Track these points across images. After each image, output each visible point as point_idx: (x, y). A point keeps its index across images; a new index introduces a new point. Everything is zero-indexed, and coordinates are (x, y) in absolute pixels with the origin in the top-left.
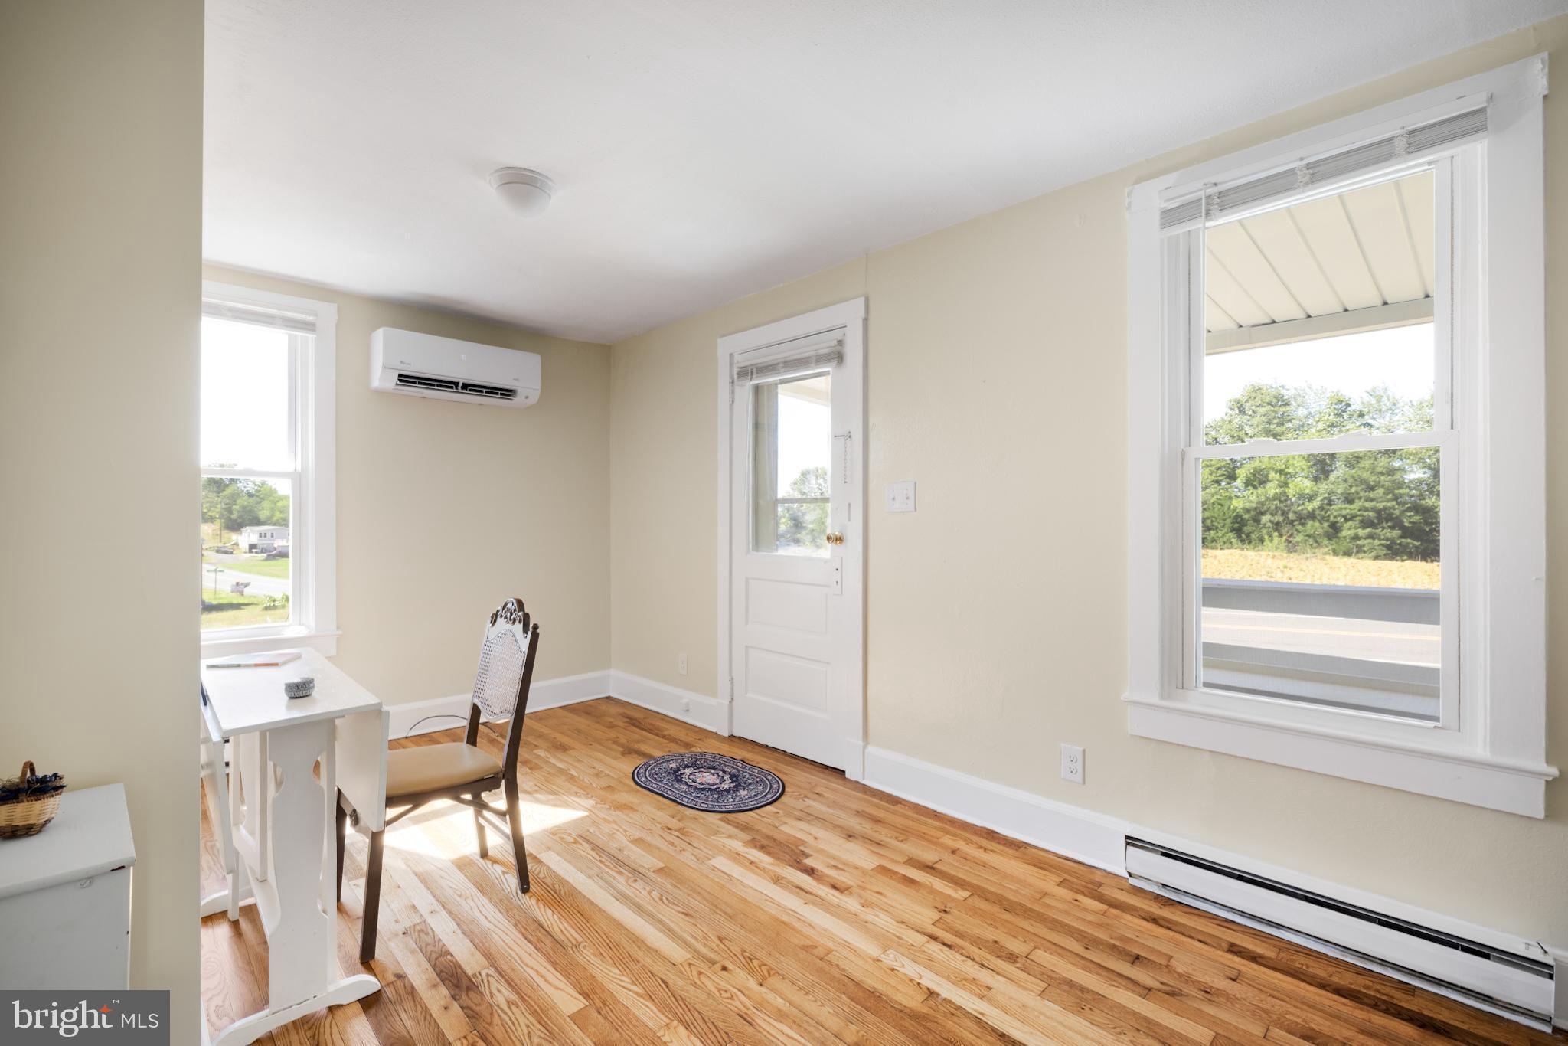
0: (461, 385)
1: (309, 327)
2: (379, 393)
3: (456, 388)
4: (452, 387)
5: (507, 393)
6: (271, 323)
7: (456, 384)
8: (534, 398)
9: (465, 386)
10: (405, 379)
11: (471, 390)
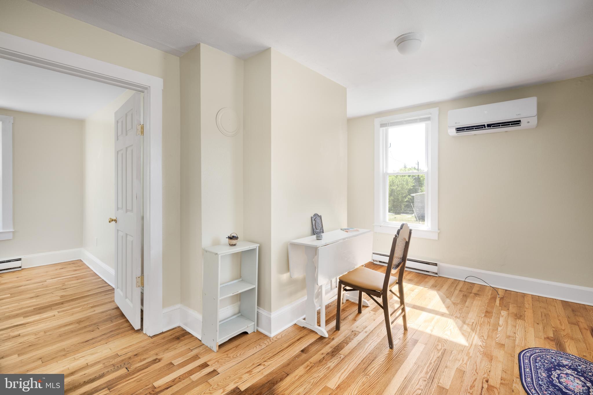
0: (486, 125)
1: (428, 119)
2: (454, 137)
3: (485, 127)
4: (483, 128)
5: (517, 123)
6: (416, 122)
7: (484, 125)
8: (534, 121)
9: (489, 126)
10: (459, 130)
11: (493, 127)
